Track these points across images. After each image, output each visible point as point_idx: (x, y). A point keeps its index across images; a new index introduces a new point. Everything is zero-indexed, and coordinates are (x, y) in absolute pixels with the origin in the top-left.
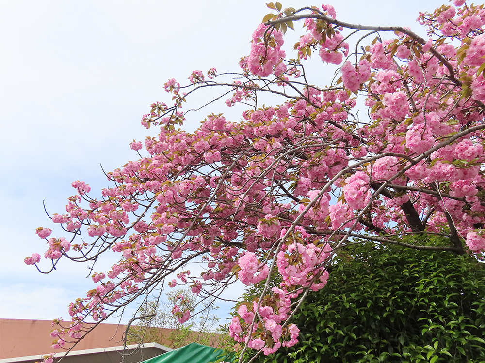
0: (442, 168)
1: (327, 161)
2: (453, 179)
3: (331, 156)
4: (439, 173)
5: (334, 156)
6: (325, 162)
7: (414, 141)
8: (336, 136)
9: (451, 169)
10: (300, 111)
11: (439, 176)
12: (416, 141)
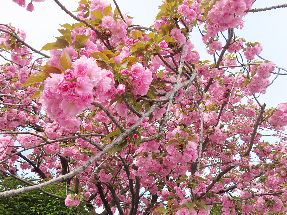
0: (73, 150)
1: (9, 116)
2: (76, 159)
3: (13, 114)
4: (71, 152)
5: (15, 114)
6: (6, 116)
7: (49, 131)
8: (25, 101)
9: (77, 152)
10: (10, 72)
11: (69, 154)
12: (50, 131)
